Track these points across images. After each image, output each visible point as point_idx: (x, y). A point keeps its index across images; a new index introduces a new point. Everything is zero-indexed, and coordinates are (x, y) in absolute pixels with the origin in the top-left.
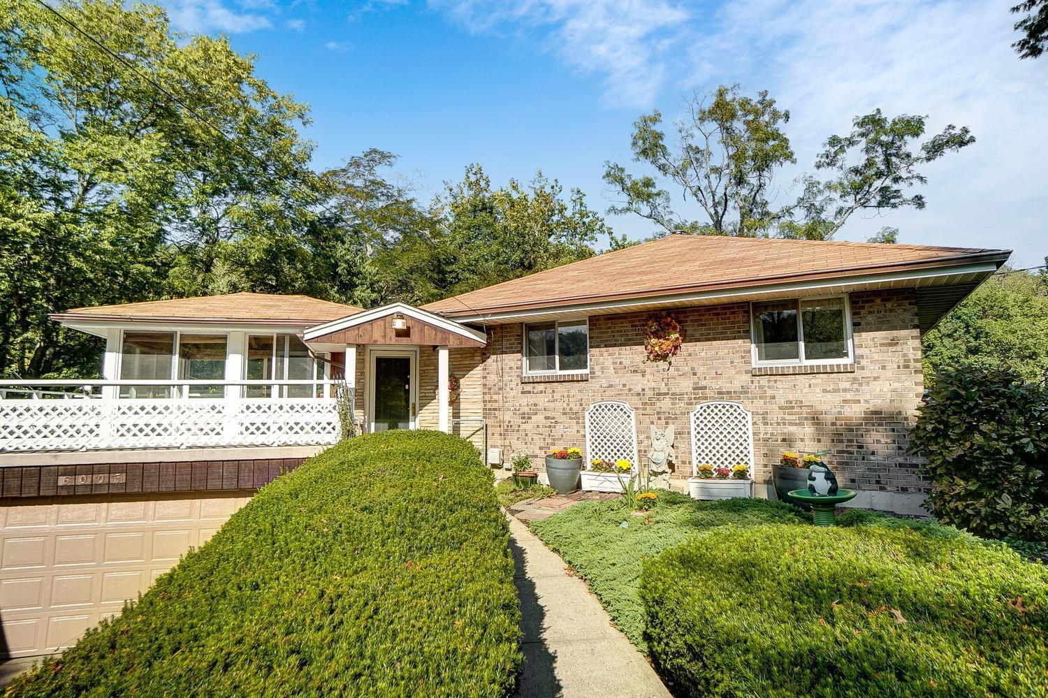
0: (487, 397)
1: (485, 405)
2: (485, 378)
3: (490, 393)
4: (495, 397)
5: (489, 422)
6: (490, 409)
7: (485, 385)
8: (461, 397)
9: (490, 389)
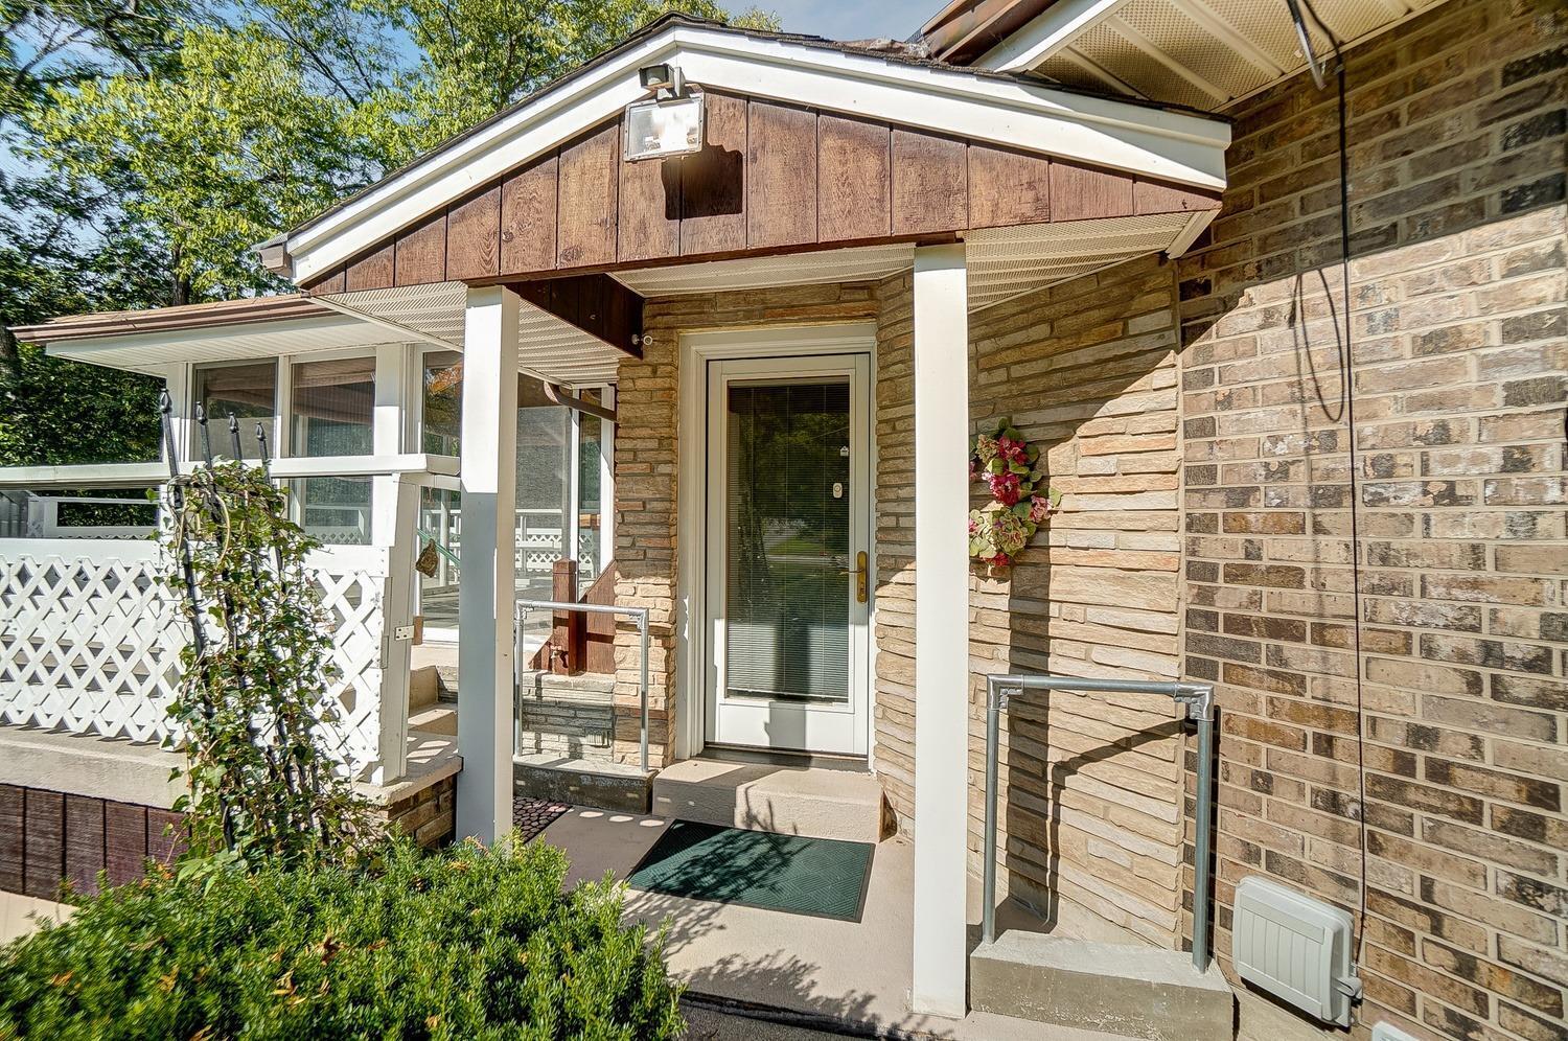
0: (1221, 549)
1: (1205, 596)
2: (1201, 429)
3: (1235, 524)
4: (1278, 549)
5: (1230, 696)
6: (1236, 624)
7: (1200, 476)
8: (1054, 538)
9: (1242, 496)
